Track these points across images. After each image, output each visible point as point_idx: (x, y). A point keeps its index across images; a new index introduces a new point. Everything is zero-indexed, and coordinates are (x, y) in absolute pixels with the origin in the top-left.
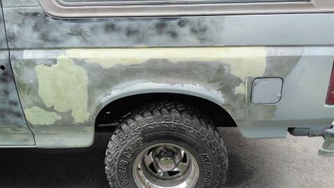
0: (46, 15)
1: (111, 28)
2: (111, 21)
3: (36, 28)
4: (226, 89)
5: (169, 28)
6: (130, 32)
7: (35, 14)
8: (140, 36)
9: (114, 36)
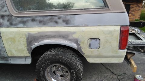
0: (12, 16)
1: (33, 20)
2: (33, 18)
3: (8, 21)
4: (78, 45)
5: (54, 20)
6: (40, 22)
7: (8, 16)
8: (44, 23)
9: (35, 23)
